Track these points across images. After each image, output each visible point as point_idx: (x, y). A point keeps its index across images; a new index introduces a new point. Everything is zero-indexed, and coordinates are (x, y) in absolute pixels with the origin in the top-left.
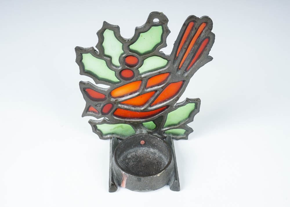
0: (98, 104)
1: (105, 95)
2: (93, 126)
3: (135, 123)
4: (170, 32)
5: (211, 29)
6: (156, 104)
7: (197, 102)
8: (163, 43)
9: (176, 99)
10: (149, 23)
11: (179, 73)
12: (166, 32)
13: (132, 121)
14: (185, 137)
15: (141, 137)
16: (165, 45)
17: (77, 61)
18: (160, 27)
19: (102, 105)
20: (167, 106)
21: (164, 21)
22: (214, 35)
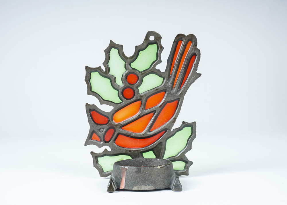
0: (101, 129)
1: (108, 118)
2: (94, 157)
3: (135, 152)
4: (163, 48)
5: (196, 45)
6: (155, 129)
7: (193, 126)
8: (158, 60)
9: (173, 120)
10: (147, 40)
11: (174, 91)
12: (160, 48)
13: (132, 150)
14: (185, 172)
15: (142, 162)
16: (160, 62)
17: (86, 80)
18: (156, 45)
19: (104, 130)
20: (165, 130)
21: (158, 38)
22: (199, 51)
